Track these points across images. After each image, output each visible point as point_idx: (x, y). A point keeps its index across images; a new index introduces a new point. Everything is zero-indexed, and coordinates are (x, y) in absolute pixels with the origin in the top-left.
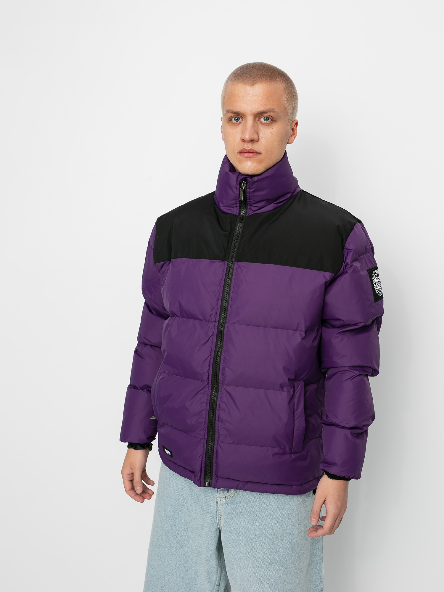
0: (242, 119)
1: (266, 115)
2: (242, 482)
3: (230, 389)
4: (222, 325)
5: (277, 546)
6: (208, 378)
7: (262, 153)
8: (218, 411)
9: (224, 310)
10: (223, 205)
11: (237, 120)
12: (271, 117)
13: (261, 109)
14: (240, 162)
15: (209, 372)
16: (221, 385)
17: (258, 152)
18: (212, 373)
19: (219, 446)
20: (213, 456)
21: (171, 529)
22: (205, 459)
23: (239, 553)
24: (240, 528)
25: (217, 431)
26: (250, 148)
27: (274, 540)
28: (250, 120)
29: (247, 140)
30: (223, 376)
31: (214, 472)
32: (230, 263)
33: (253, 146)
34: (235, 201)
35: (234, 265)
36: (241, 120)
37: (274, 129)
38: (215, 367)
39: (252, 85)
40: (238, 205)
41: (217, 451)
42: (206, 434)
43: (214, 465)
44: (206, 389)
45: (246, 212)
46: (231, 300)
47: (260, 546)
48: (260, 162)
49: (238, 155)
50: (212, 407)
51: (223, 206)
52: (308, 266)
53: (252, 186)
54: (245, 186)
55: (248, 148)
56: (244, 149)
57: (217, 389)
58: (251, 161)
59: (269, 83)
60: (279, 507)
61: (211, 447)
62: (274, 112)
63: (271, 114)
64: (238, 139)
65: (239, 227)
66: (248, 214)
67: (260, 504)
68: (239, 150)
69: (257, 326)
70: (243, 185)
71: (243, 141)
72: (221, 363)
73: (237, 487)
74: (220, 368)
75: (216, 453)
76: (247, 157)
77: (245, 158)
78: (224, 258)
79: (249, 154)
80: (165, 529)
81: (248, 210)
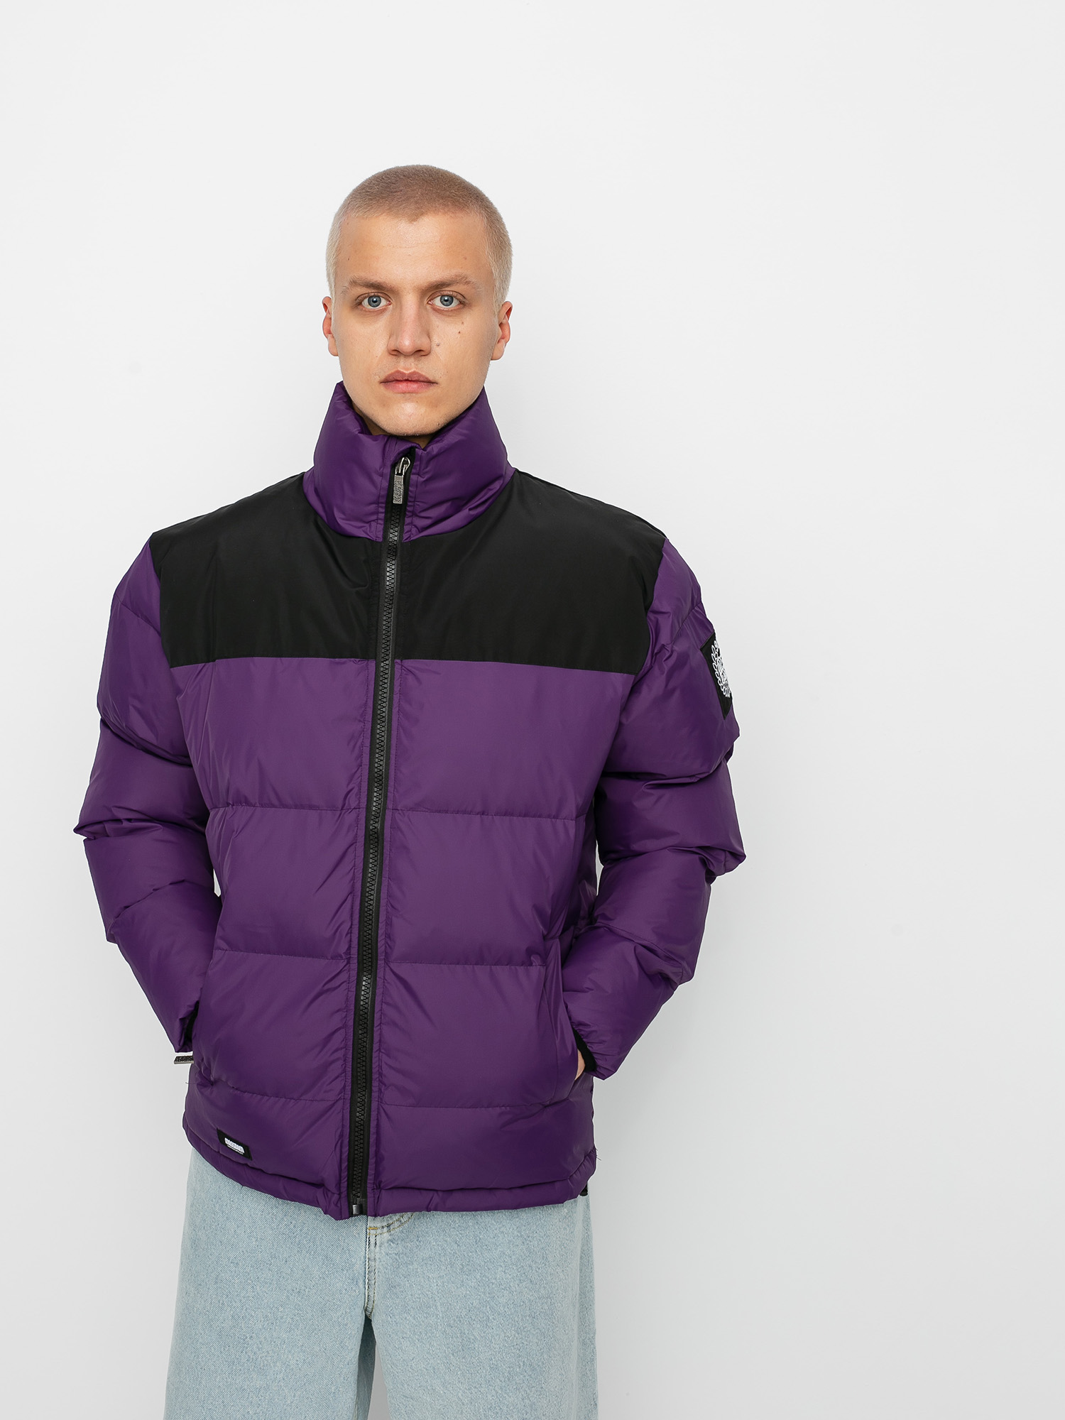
0: (389, 301)
1: (447, 291)
2: (440, 1193)
3: (404, 970)
4: (378, 816)
5: (524, 1334)
6: (350, 947)
7: (440, 381)
8: (379, 1027)
9: (378, 780)
10: (343, 516)
11: (374, 302)
12: (459, 297)
13: (437, 276)
14: (385, 403)
15: (351, 933)
16: (383, 962)
17: (431, 378)
18: (359, 934)
19: (383, 1114)
20: (369, 1139)
21: (234, 1326)
22: (349, 1149)
23: (428, 1355)
24: (430, 1296)
25: (375, 1076)
26: (412, 370)
27: (516, 1319)
28: (410, 302)
29: (405, 351)
30: (387, 939)
31: (370, 1178)
32: (382, 664)
33: (420, 366)
34: (374, 505)
35: (393, 667)
36: (383, 302)
37: (465, 324)
38: (367, 921)
39: (414, 218)
40: (382, 516)
41: (378, 1126)
42: (349, 1088)
43: (372, 1161)
44: (344, 976)
45: (401, 532)
46: (394, 753)
47: (483, 1335)
48: (434, 404)
49: (382, 388)
50: (363, 1021)
51: (343, 519)
52: (571, 662)
53: (427, 467)
54: (406, 467)
55: (407, 369)
56: (398, 372)
57: (373, 971)
58: (412, 402)
59: (453, 215)
60: (521, 1236)
61: (362, 1117)
62: (468, 283)
63: (460, 288)
64: (380, 347)
65: (391, 572)
66: (405, 536)
67: (477, 1233)
68: (383, 377)
69: (464, 812)
70: (403, 467)
71: (396, 353)
72: (382, 910)
73: (429, 1204)
74: (378, 921)
75: (375, 1131)
76: (404, 393)
77: (399, 395)
78: (365, 650)
79: (409, 384)
80: (218, 1328)
81: (406, 528)
